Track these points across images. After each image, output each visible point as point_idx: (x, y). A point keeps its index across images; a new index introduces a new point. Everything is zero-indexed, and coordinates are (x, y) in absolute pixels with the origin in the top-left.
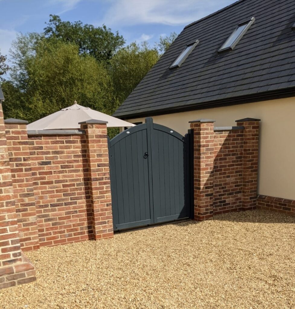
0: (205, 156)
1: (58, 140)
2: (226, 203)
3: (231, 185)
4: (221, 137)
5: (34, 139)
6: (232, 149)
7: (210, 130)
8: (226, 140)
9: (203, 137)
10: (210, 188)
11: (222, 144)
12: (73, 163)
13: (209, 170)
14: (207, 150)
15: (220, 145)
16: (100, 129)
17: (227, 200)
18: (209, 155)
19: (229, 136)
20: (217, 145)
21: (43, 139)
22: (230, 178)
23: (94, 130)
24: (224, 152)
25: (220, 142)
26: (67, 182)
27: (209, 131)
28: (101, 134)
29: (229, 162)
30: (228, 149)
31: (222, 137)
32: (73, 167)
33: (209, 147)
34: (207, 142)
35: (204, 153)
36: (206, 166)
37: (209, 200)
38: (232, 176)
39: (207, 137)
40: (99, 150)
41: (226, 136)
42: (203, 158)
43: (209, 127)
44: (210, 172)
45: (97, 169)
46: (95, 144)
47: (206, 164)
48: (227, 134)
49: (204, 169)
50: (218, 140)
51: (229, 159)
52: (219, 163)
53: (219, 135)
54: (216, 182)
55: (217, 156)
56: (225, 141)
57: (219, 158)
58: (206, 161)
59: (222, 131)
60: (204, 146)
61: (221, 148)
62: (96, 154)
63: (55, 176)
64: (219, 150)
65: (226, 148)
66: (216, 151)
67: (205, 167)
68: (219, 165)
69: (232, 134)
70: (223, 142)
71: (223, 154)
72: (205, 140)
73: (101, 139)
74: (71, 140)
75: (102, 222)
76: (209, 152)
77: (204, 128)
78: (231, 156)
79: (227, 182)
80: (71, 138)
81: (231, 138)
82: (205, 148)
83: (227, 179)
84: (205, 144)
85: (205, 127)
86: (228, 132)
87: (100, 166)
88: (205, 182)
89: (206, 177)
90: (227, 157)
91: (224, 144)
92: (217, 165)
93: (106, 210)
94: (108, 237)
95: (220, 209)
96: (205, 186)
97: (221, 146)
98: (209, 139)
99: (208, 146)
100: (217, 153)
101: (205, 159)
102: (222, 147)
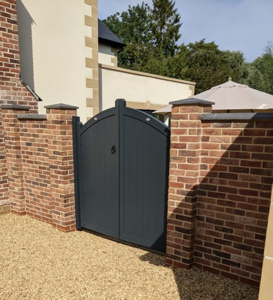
0: (177, 164)
1: (36, 124)
2: (231, 260)
3: (244, 230)
4: (225, 133)
5: (23, 122)
6: (254, 160)
7: (190, 119)
8: (237, 140)
9: (175, 130)
10: (186, 220)
11: (228, 147)
12: (45, 147)
13: (184, 189)
14: (183, 153)
15: (223, 147)
16: (55, 114)
17: (233, 255)
18: (186, 163)
19: (246, 132)
20: (215, 147)
21: (27, 123)
22: (243, 217)
23: (51, 115)
24: (231, 163)
25: (224, 143)
26: (41, 164)
27: (188, 121)
28: (56, 120)
29: (243, 185)
30: (241, 158)
31: (230, 134)
32: (44, 151)
33: (187, 149)
34: (183, 139)
35: (175, 159)
36: (178, 181)
37: (182, 239)
38: (249, 215)
39: (183, 132)
40: (54, 136)
41: (239, 132)
42: (175, 166)
43: (189, 114)
44: (186, 193)
45: (53, 156)
46: (52, 130)
47: (178, 177)
48: (243, 129)
49: (175, 185)
50: (218, 138)
51: (245, 178)
52: (217, 181)
53: (222, 129)
54: (209, 214)
55: (214, 168)
56: (234, 142)
57: (219, 172)
58: (178, 172)
59: (230, 121)
60: (176, 146)
61: (225, 155)
62: (52, 140)
63: (34, 157)
64: (219, 158)
65: (238, 155)
66: (213, 159)
67: (176, 181)
68: (218, 186)
69: (255, 128)
70: (231, 143)
71: (228, 166)
72: (178, 136)
73: (56, 125)
74: (43, 124)
75: (56, 212)
76: (187, 157)
77: (178, 115)
78: (249, 174)
79: (235, 222)
80: (43, 123)
81: (254, 137)
82: (178, 150)
83: (237, 216)
84: (178, 142)
85: (179, 113)
86: (246, 124)
87: (55, 154)
88: (175, 207)
89: (178, 199)
90: (239, 174)
91: (231, 148)
92: (213, 185)
93: (60, 201)
94: (61, 230)
95: (215, 265)
96: (175, 214)
97: (225, 151)
98: (188, 135)
99: (184, 146)
100: (215, 162)
101: (177, 169)
102: (226, 153)
